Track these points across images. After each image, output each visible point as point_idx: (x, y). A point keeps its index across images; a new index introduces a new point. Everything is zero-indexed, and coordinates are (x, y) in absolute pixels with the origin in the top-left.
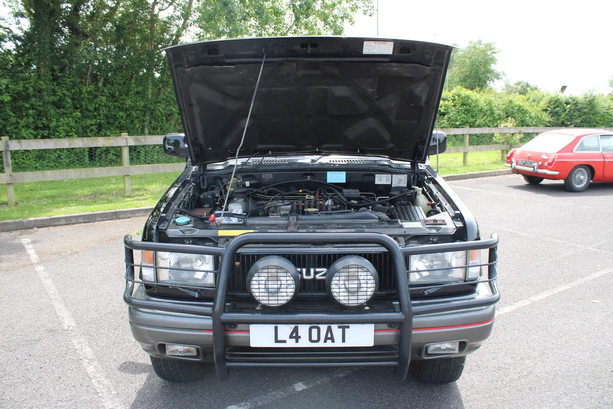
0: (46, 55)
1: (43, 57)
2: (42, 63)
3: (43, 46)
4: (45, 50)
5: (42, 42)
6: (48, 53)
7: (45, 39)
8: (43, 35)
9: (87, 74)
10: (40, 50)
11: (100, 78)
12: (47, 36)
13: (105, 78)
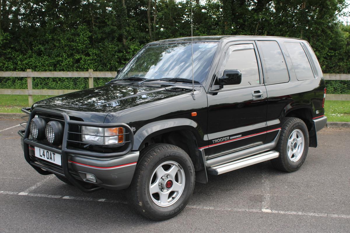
0: (228, 17)
1: (226, 19)
2: (226, 23)
3: (227, 11)
4: (227, 14)
5: (226, 9)
6: (230, 16)
7: (227, 7)
8: (227, 4)
9: (256, 29)
10: (224, 14)
11: (265, 32)
12: (229, 5)
13: (268, 31)
